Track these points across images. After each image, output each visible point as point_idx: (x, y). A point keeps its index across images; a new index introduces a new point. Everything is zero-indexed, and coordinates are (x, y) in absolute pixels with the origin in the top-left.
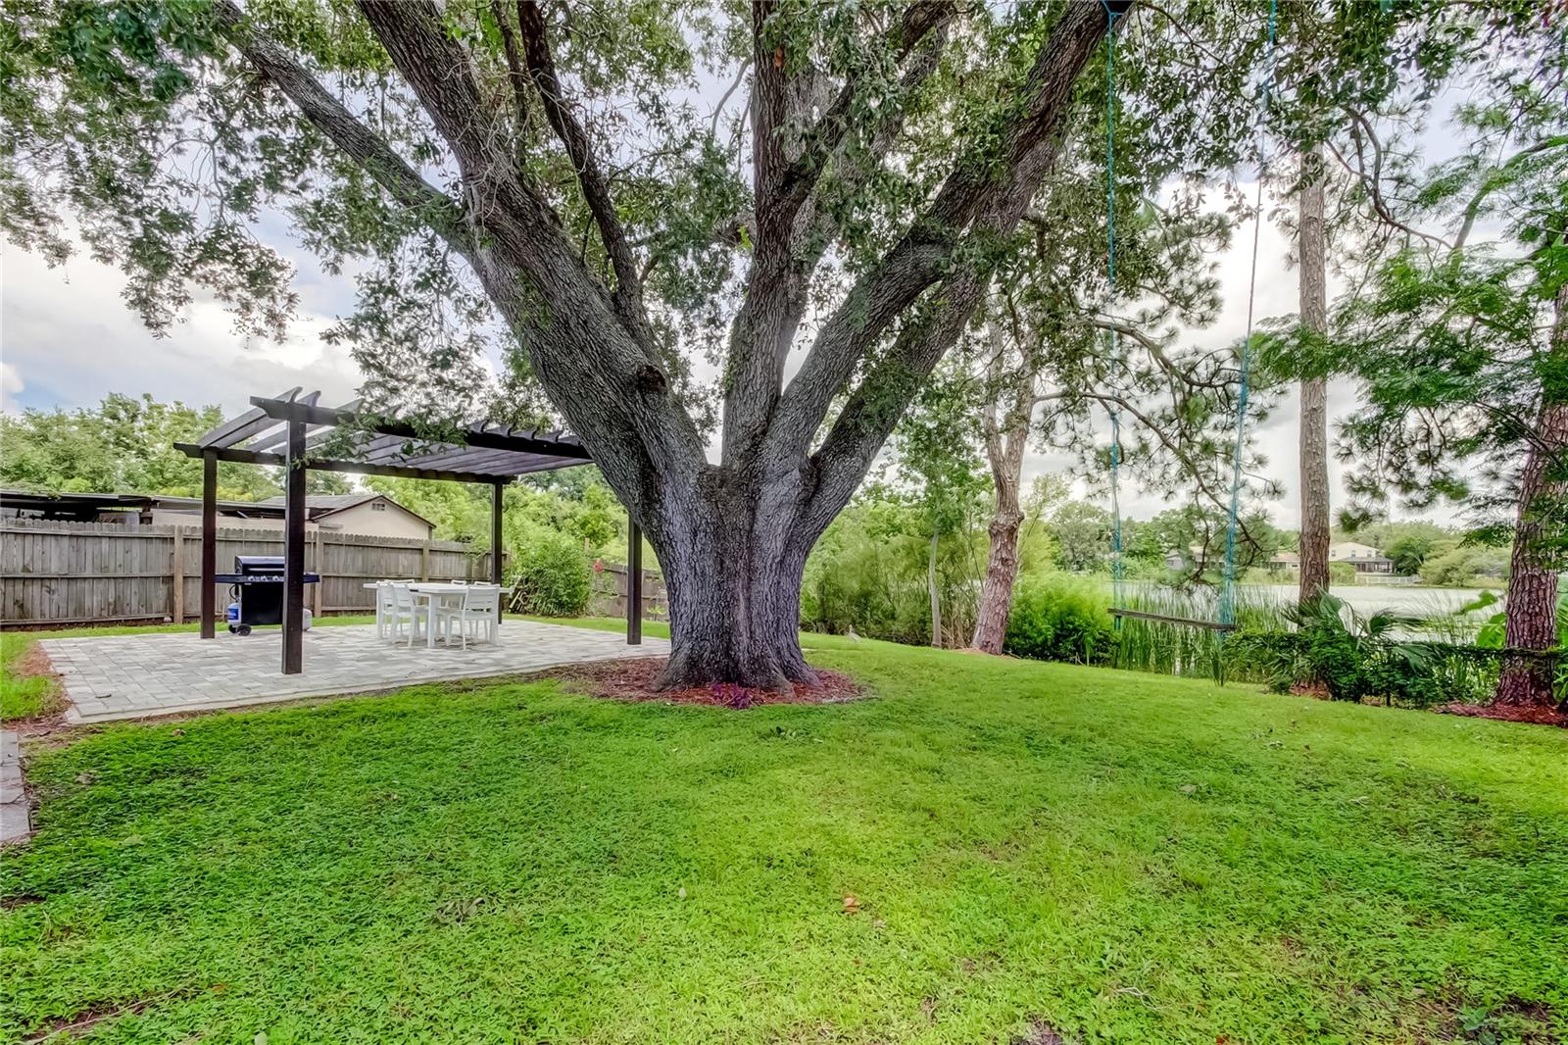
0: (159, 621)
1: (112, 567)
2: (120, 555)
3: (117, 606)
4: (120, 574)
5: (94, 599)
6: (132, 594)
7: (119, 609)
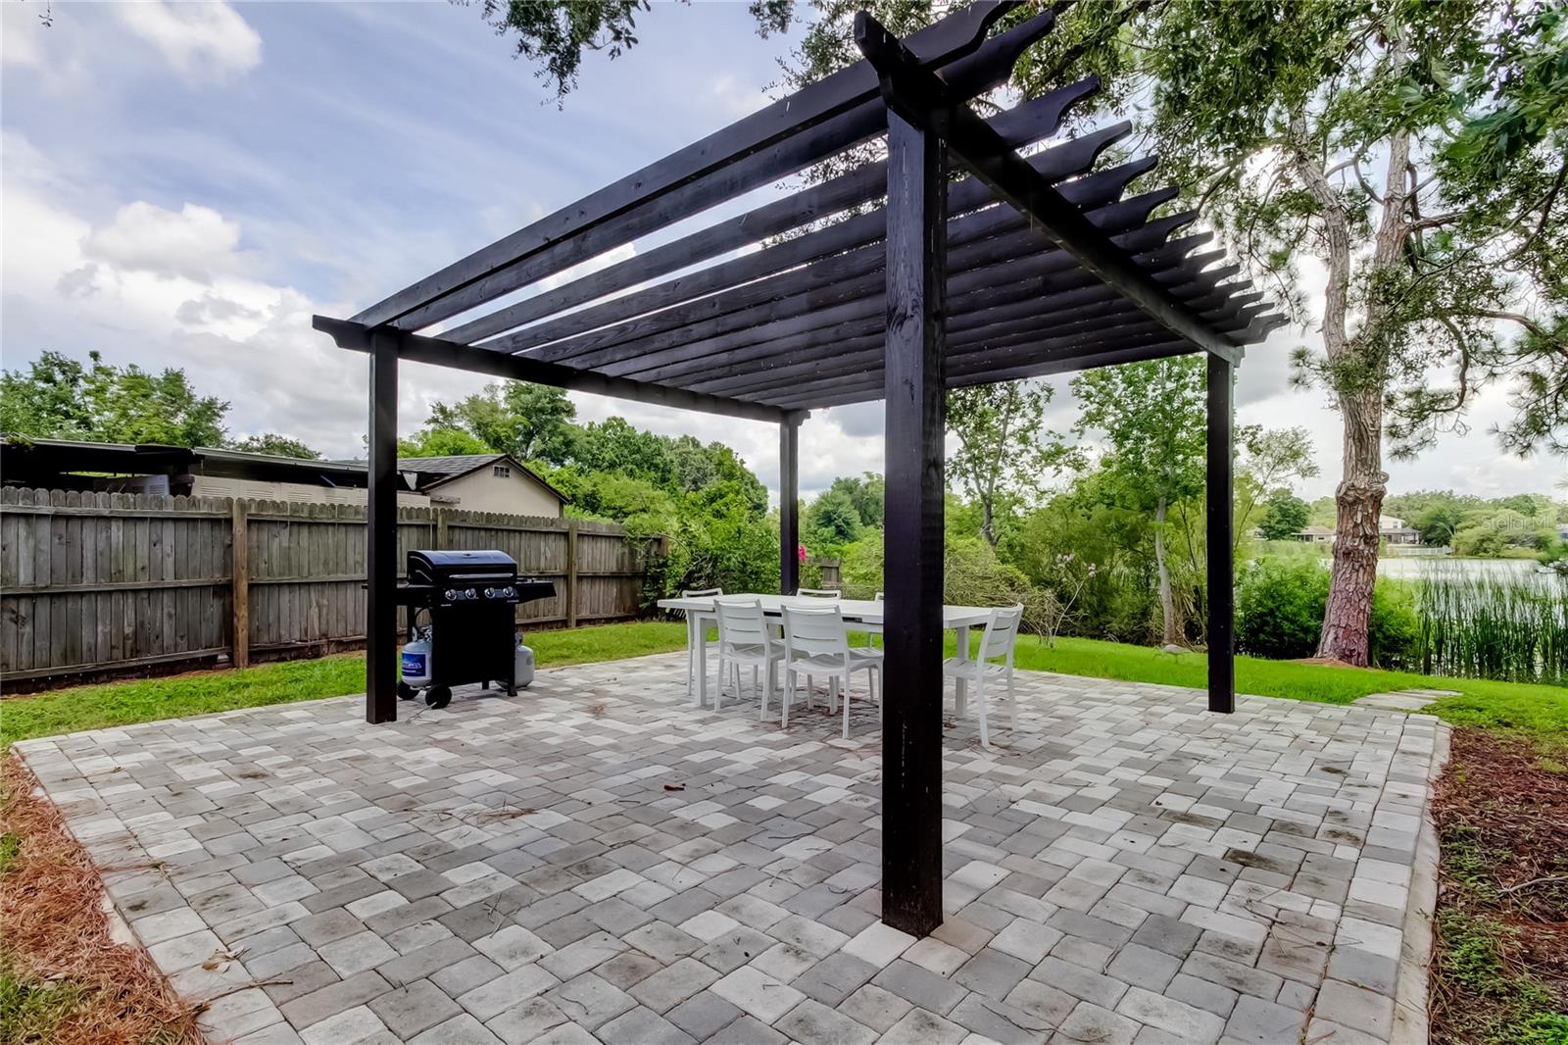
0: (208, 664)
1: (130, 570)
2: (143, 549)
3: (139, 642)
4: (143, 583)
5: (98, 632)
6: (163, 617)
7: (142, 645)
